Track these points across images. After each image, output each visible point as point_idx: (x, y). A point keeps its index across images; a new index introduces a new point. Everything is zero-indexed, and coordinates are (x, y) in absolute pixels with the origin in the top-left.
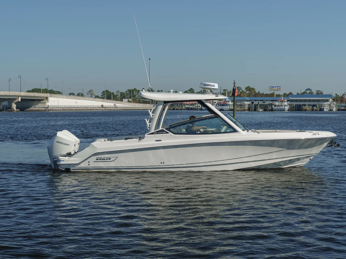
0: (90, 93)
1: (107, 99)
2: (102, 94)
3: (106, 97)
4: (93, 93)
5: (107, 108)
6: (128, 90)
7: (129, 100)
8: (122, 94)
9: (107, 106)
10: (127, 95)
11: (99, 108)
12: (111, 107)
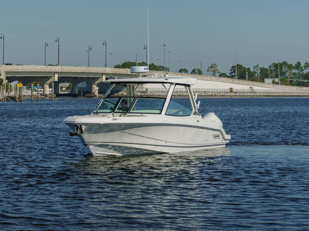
0: (213, 69)
1: (239, 78)
2: (231, 70)
3: (238, 75)
4: (217, 70)
5: (238, 94)
6: (274, 64)
7: (274, 80)
8: (263, 70)
9: (238, 91)
10: (271, 72)
11: (227, 92)
12: (245, 91)
